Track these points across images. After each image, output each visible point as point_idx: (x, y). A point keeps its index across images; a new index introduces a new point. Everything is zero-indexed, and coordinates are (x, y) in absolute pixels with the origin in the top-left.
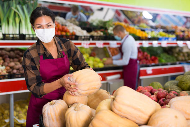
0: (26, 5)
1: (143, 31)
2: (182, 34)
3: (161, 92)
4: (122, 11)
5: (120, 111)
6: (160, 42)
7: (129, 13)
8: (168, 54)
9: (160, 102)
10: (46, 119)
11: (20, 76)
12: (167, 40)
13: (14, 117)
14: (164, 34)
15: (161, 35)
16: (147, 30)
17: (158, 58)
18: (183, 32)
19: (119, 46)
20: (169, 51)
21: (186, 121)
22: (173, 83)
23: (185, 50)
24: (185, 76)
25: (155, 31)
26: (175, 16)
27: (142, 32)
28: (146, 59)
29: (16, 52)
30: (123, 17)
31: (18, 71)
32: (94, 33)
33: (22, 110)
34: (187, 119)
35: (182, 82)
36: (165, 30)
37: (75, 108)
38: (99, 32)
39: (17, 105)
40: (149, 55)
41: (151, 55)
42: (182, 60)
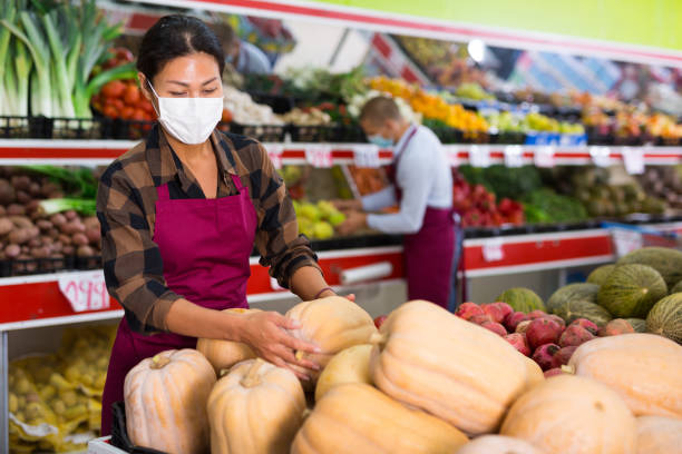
0: (54, 13)
1: (473, 109)
2: (606, 121)
3: (540, 323)
4: (395, 38)
5: (403, 386)
6: (528, 148)
7: (422, 46)
8: (559, 192)
9: (540, 356)
10: (137, 419)
11: (31, 267)
12: (553, 142)
13: (12, 416)
14: (544, 121)
15: (532, 124)
16: (487, 106)
17: (524, 206)
18: (611, 114)
19: (387, 161)
20: (561, 180)
21: (633, 419)
22: (580, 292)
23: (617, 180)
24: (621, 268)
25: (513, 110)
26: (579, 58)
27: (466, 115)
28: (483, 210)
29: (15, 180)
30: (398, 60)
31: (26, 249)
32: (299, 117)
33: (39, 390)
34: (637, 415)
35: (610, 288)
36: (547, 108)
37: (245, 377)
38: (317, 112)
39: (20, 372)
40: (492, 196)
41: (500, 197)
42: (607, 215)
